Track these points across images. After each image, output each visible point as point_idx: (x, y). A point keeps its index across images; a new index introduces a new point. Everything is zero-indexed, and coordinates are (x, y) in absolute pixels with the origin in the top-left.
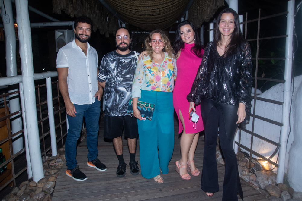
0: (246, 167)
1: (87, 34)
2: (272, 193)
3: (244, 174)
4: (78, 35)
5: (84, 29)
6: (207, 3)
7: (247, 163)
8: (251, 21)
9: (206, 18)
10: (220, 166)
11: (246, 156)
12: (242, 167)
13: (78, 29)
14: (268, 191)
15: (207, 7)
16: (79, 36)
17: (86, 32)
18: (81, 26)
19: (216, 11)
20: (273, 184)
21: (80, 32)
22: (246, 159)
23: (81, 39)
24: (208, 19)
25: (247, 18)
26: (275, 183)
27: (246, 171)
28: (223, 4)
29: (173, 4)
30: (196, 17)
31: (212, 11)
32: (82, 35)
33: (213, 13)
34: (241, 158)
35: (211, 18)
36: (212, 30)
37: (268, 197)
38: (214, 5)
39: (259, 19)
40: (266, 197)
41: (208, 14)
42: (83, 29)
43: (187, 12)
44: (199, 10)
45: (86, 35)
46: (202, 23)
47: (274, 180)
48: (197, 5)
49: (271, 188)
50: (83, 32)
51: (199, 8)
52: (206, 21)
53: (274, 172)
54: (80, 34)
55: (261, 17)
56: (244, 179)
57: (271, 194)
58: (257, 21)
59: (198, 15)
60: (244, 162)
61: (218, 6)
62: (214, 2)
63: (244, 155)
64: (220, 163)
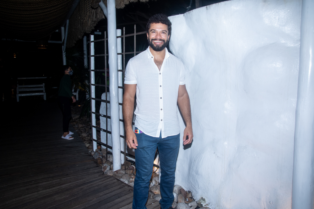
0: (133, 174)
1: (162, 39)
2: (156, 192)
3: (131, 181)
4: (151, 40)
5: (159, 32)
6: (88, 14)
7: (133, 170)
8: (128, 35)
9: (88, 29)
10: (108, 177)
11: (132, 164)
12: (129, 174)
13: (150, 33)
14: (153, 191)
15: (87, 19)
16: (152, 43)
17: (160, 36)
18: (153, 29)
19: (97, 23)
20: (156, 184)
21: (153, 36)
22: (133, 167)
23: (155, 46)
24: (89, 30)
25: (124, 33)
26: (158, 183)
27: (132, 178)
28: (104, 17)
29: (50, 11)
30: (77, 27)
31: (93, 22)
32: (155, 39)
33: (94, 25)
34: (128, 166)
35: (92, 30)
36: (92, 42)
37: (153, 197)
38: (95, 17)
39: (135, 34)
40: (151, 197)
41: (89, 25)
42: (157, 33)
43: (68, 21)
44: (80, 21)
45: (160, 40)
46: (83, 34)
47: (157, 180)
48: (78, 15)
49: (155, 188)
50: (157, 36)
51: (80, 18)
52: (87, 32)
53: (157, 174)
54: (152, 40)
55: (136, 32)
56: (131, 186)
57: (155, 194)
58: (134, 36)
59: (79, 25)
60: (131, 169)
61: (98, 19)
62: (95, 14)
63: (131, 163)
64: (108, 175)
